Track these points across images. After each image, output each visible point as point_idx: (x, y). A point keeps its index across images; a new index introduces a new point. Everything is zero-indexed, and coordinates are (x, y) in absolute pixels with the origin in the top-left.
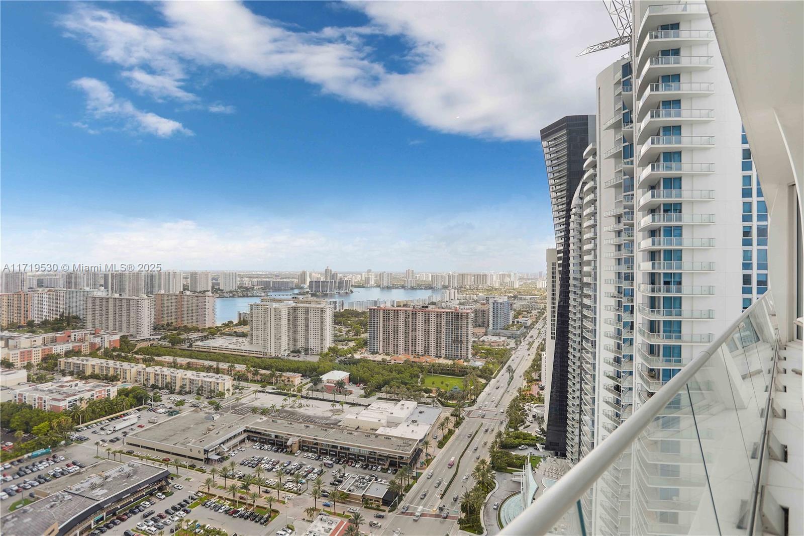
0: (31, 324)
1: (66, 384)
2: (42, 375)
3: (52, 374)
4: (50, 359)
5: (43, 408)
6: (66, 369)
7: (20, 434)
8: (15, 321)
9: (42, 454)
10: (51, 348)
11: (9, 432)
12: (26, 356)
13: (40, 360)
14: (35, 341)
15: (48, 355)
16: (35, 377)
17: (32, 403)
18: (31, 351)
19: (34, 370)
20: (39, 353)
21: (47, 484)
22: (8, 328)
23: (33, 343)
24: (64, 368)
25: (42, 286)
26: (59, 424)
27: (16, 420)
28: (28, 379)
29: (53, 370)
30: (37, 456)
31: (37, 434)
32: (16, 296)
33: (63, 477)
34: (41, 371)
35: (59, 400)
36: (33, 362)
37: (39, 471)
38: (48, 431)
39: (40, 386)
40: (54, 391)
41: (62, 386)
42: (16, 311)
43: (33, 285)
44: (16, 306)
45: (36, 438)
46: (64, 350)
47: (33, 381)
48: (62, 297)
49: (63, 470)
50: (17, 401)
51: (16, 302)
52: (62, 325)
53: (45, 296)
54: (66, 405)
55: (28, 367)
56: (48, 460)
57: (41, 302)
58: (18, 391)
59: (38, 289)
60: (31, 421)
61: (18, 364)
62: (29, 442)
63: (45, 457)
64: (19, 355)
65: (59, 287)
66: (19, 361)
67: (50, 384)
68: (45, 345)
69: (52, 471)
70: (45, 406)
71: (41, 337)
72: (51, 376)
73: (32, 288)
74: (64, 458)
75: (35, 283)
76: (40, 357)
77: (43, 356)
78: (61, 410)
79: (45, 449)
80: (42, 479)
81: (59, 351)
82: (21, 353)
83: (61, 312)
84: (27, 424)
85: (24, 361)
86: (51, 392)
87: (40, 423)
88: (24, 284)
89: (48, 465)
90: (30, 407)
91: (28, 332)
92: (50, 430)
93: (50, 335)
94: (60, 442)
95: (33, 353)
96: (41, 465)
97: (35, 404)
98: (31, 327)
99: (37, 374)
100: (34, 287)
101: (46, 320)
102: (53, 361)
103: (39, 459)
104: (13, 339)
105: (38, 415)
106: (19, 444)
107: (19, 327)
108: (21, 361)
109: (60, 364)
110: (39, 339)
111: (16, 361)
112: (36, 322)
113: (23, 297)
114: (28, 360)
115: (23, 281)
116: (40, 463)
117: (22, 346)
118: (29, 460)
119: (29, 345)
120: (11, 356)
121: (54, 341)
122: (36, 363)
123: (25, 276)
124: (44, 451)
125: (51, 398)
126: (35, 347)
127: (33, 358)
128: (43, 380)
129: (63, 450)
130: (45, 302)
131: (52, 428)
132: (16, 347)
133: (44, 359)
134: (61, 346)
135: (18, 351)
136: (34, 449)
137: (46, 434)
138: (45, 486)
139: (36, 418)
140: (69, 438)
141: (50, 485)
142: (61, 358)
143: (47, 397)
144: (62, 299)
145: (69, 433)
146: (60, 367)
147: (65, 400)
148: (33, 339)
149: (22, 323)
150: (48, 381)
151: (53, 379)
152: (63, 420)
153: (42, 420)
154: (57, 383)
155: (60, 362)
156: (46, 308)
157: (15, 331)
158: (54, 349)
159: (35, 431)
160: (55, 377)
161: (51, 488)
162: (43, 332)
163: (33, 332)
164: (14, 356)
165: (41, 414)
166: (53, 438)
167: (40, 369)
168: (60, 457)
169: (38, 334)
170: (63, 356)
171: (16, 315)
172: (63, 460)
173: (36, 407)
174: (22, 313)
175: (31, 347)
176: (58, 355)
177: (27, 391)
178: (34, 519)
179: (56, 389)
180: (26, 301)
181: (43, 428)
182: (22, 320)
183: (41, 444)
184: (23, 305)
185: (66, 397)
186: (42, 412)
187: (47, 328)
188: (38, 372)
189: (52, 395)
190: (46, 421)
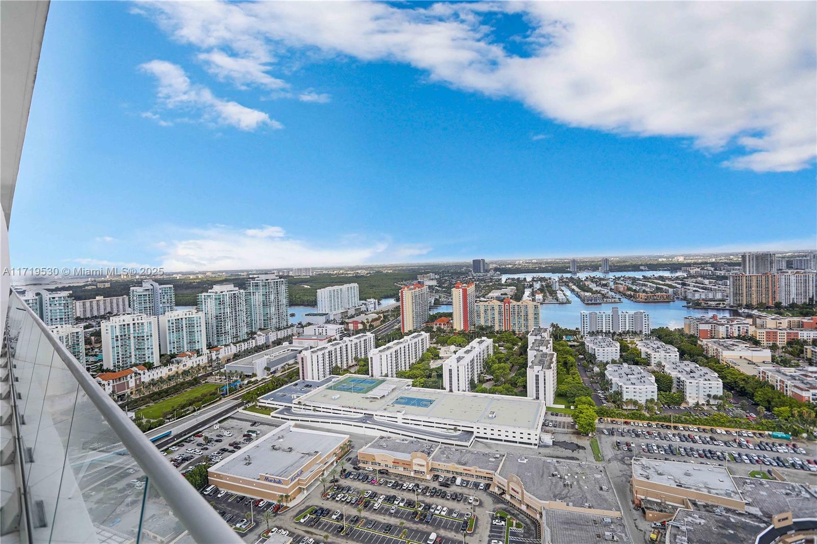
0: (778, 306)
1: (810, 374)
2: (786, 359)
3: (798, 360)
4: (796, 344)
5: (785, 392)
6: (814, 358)
7: (761, 409)
8: (764, 302)
9: (782, 438)
10: (797, 333)
11: (753, 404)
12: (772, 337)
13: (785, 343)
14: (781, 323)
15: (793, 339)
16: (779, 359)
17: (775, 384)
18: (776, 333)
19: (779, 353)
20: (784, 336)
21: (784, 469)
22: (757, 308)
23: (778, 325)
24: (810, 357)
25: (792, 267)
26: (801, 415)
27: (759, 396)
28: (772, 359)
29: (798, 356)
30: (777, 437)
31: (778, 416)
32: (764, 277)
33: (802, 471)
34: (786, 354)
35: (802, 389)
36: (778, 343)
37: (778, 453)
38: (789, 417)
39: (783, 369)
40: (797, 378)
41: (806, 376)
42: (764, 292)
43: (782, 266)
44: (764, 287)
45: (777, 420)
46: (812, 337)
47: (777, 363)
48: (811, 279)
49: (803, 463)
50: (761, 378)
51: (764, 283)
52: (811, 310)
53: (793, 278)
54: (809, 397)
55: (774, 348)
56: (787, 445)
57: (788, 285)
58: (761, 369)
59: (787, 270)
60: (773, 401)
61: (765, 343)
62: (770, 420)
63: (785, 442)
64: (765, 334)
65: (810, 268)
66: (765, 340)
67: (793, 369)
68: (791, 329)
69: (791, 459)
70: (787, 391)
71: (787, 320)
72: (796, 362)
73: (781, 270)
74: (804, 452)
75: (784, 264)
76: (786, 341)
77: (789, 340)
78: (804, 401)
79: (785, 434)
80: (780, 462)
81: (805, 338)
82: (767, 332)
83: (811, 297)
84: (769, 402)
85: (770, 341)
86: (793, 378)
87: (781, 406)
88: (773, 266)
89: (787, 451)
90: (773, 387)
91: (776, 313)
92: (792, 417)
93: (796, 319)
94: (801, 433)
95: (779, 335)
96: (780, 448)
97: (777, 386)
98: (778, 309)
99: (782, 357)
100: (784, 269)
101: (793, 303)
102: (799, 347)
103: (778, 441)
104: (760, 319)
105: (779, 398)
106: (761, 418)
107: (768, 307)
108: (767, 341)
109: (806, 352)
110: (785, 322)
111: (762, 340)
112: (784, 304)
113: (770, 279)
114: (773, 341)
115: (771, 263)
116: (780, 445)
117: (768, 326)
118: (769, 437)
119: (775, 327)
120: (758, 334)
121: (801, 326)
122: (781, 345)
123: (773, 258)
124: (784, 435)
125: (793, 385)
126: (780, 330)
127: (779, 340)
128: (787, 364)
129: (804, 443)
130: (793, 284)
131: (793, 416)
132: (762, 326)
133: (790, 343)
134: (809, 332)
135: (764, 331)
136: (774, 429)
137: (786, 420)
138: (783, 470)
139: (777, 399)
140: (812, 433)
141: (787, 471)
142: (807, 345)
143: (789, 382)
144: (811, 283)
145: (812, 428)
146: (806, 354)
147: (808, 391)
148: (778, 321)
149: (770, 304)
150: (792, 366)
151: (798, 366)
152: (804, 411)
153: (783, 404)
154: (800, 370)
155: (806, 349)
156: (793, 290)
157: (763, 311)
158: (800, 335)
159: (775, 412)
160: (800, 363)
161: (789, 475)
162: (791, 315)
163: (781, 314)
164: (760, 335)
165: (782, 398)
166: (794, 426)
167: (785, 352)
168: (801, 449)
169: (785, 316)
170: (811, 343)
171: (764, 296)
172: (804, 454)
173: (779, 389)
174: (770, 294)
175: (777, 329)
176: (805, 342)
177: (770, 371)
178: (769, 496)
179: (799, 376)
180: (773, 283)
181: (784, 412)
182: (770, 301)
183: (781, 427)
184: (770, 287)
185: (810, 388)
186: (784, 396)
187: (795, 312)
188: (783, 354)
189: (794, 381)
190: (787, 406)
